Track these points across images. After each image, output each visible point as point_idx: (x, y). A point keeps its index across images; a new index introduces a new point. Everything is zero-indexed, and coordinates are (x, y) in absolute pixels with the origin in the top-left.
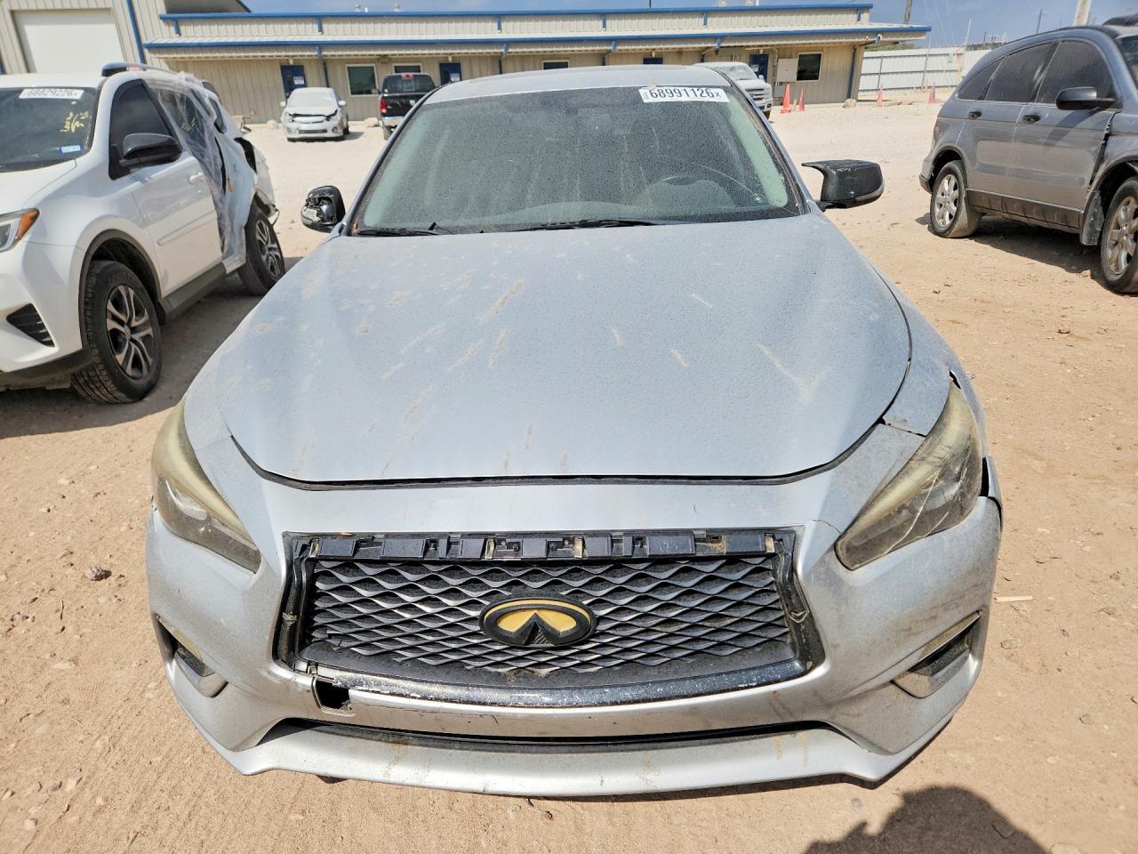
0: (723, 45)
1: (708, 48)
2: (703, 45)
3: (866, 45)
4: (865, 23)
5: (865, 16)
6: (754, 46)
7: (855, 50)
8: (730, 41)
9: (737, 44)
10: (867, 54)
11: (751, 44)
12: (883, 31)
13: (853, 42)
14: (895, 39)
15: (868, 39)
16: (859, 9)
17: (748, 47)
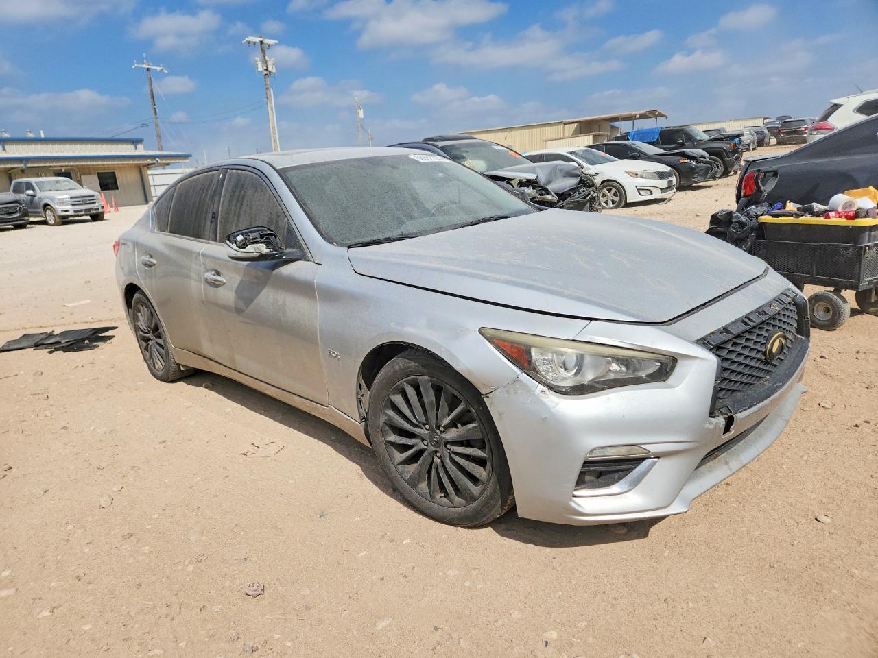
0: (29, 165)
1: (13, 168)
2: (10, 166)
3: (148, 166)
4: (141, 150)
5: (140, 146)
6: (55, 166)
7: (141, 169)
8: (34, 162)
9: (42, 165)
10: (149, 172)
11: (54, 164)
12: (159, 157)
13: (137, 164)
14: (168, 162)
15: (149, 161)
16: (135, 142)
17: (50, 167)
